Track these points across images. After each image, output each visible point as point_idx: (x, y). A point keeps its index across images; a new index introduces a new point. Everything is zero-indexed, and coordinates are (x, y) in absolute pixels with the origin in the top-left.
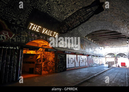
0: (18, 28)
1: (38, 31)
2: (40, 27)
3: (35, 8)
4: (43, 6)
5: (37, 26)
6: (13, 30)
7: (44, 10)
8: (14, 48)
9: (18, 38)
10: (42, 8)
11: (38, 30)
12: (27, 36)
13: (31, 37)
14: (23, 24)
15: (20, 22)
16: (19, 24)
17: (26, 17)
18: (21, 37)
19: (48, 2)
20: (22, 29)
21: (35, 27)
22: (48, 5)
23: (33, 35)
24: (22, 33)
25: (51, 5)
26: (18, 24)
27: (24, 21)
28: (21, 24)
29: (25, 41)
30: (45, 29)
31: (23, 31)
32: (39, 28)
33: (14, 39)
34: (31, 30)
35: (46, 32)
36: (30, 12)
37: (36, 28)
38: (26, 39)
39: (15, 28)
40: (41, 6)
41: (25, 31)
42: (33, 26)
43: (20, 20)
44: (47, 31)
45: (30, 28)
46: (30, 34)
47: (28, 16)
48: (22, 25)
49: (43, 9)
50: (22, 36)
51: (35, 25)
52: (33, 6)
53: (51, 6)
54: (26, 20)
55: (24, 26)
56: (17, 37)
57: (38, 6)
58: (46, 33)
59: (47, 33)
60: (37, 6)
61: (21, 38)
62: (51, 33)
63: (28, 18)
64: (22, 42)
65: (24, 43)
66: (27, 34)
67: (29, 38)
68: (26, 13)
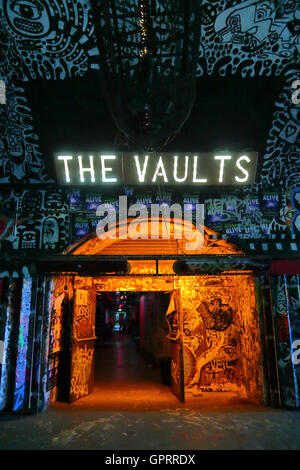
0: (25, 192)
2: (113, 157)
3: (26, 79)
4: (49, 48)
5: (91, 158)
6: (8, 205)
7: (70, 65)
8: (11, 275)
9: (25, 233)
10: (53, 62)
11: (108, 174)
12: (62, 216)
14: (36, 170)
15: (20, 167)
16: (23, 174)
17: (28, 139)
19: (44, 12)
20: (43, 192)
21: (86, 164)
22: (61, 25)
23: (93, 207)
24: (43, 208)
25: (72, 14)
26: (19, 178)
27: (34, 159)
28: (30, 174)
29: (55, 238)
31: (47, 199)
32: (108, 164)
33: (11, 238)
34: (75, 186)
35: (160, 172)
36: (26, 112)
37: (91, 170)
38: (61, 228)
39: (12, 195)
40: (39, 57)
41: (55, 198)
42: (74, 166)
43: (18, 160)
45: (68, 180)
46: (76, 205)
47: (31, 128)
48: (35, 176)
49: (58, 64)
50: (42, 221)
51: (80, 158)
52: (14, 77)
53: (81, 21)
54: (36, 152)
55: (46, 179)
56: (24, 230)
57: (28, 61)
58: (160, 178)
59: (170, 176)
60: (26, 68)
61: (40, 228)
62: (195, 165)
63: (36, 137)
64: (43, 246)
65: (54, 247)
66: (63, 209)
67: (73, 223)
68: (19, 122)
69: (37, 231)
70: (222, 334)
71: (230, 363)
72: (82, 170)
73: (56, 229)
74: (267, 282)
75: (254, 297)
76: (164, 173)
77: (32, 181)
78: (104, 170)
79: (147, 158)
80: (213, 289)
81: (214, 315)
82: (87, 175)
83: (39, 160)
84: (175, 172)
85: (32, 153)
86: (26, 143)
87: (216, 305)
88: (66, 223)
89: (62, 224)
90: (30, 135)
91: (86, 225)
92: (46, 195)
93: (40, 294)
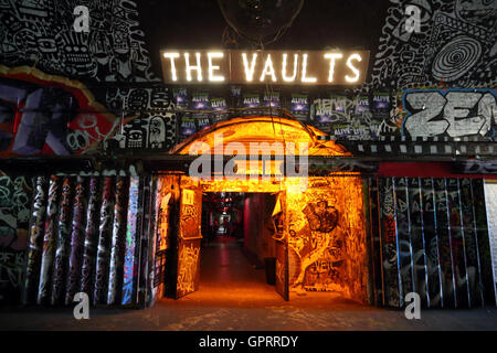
0: (131, 90)
1: (220, 79)
2: (220, 55)
5: (198, 55)
6: (114, 104)
8: (118, 173)
9: (131, 132)
11: (216, 72)
12: (169, 115)
13: (190, 116)
14: (142, 68)
15: (126, 64)
16: (130, 73)
17: (134, 36)
18: (146, 123)
20: (149, 91)
21: (193, 62)
23: (200, 106)
24: (149, 106)
26: (125, 76)
27: (140, 57)
28: (136, 72)
29: (161, 137)
30: (250, 58)
31: (153, 98)
32: (215, 62)
33: (118, 137)
34: (182, 85)
35: (269, 71)
36: (131, 7)
37: (198, 68)
38: (168, 127)
39: (118, 94)
41: (161, 97)
42: (180, 64)
43: (124, 58)
44: (269, 62)
45: (175, 78)
46: (183, 104)
47: (137, 24)
48: (142, 74)
50: (148, 120)
51: (187, 55)
54: (142, 50)
55: (152, 77)
56: (131, 129)
58: (268, 77)
59: (278, 74)
61: (147, 127)
62: (305, 64)
63: (142, 34)
64: (150, 145)
65: (160, 146)
66: (169, 108)
67: (180, 122)
68: (124, 18)
69: (144, 130)
70: (328, 236)
71: (335, 264)
72: (189, 69)
73: (162, 128)
74: (374, 184)
75: (360, 199)
76: (272, 72)
77: (138, 80)
78: (212, 68)
79: (255, 56)
80: (319, 191)
81: (319, 217)
82: (194, 73)
83: (145, 58)
84: (284, 71)
85: (138, 50)
86: (132, 40)
87: (322, 207)
88: (173, 123)
89: (169, 123)
90: (136, 32)
91: (193, 125)
92: (153, 93)
93: (147, 192)
